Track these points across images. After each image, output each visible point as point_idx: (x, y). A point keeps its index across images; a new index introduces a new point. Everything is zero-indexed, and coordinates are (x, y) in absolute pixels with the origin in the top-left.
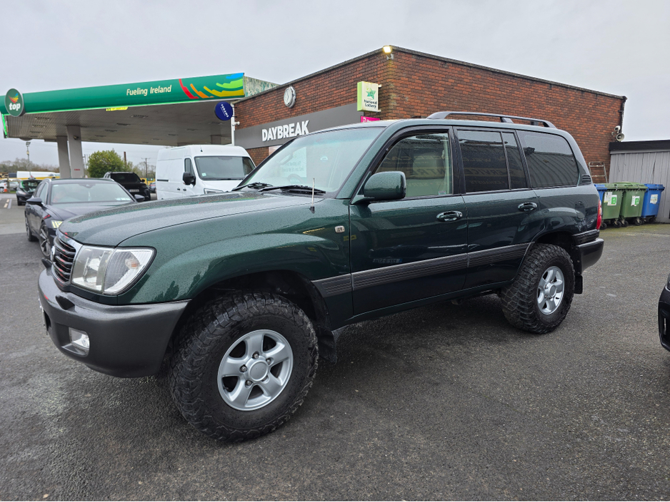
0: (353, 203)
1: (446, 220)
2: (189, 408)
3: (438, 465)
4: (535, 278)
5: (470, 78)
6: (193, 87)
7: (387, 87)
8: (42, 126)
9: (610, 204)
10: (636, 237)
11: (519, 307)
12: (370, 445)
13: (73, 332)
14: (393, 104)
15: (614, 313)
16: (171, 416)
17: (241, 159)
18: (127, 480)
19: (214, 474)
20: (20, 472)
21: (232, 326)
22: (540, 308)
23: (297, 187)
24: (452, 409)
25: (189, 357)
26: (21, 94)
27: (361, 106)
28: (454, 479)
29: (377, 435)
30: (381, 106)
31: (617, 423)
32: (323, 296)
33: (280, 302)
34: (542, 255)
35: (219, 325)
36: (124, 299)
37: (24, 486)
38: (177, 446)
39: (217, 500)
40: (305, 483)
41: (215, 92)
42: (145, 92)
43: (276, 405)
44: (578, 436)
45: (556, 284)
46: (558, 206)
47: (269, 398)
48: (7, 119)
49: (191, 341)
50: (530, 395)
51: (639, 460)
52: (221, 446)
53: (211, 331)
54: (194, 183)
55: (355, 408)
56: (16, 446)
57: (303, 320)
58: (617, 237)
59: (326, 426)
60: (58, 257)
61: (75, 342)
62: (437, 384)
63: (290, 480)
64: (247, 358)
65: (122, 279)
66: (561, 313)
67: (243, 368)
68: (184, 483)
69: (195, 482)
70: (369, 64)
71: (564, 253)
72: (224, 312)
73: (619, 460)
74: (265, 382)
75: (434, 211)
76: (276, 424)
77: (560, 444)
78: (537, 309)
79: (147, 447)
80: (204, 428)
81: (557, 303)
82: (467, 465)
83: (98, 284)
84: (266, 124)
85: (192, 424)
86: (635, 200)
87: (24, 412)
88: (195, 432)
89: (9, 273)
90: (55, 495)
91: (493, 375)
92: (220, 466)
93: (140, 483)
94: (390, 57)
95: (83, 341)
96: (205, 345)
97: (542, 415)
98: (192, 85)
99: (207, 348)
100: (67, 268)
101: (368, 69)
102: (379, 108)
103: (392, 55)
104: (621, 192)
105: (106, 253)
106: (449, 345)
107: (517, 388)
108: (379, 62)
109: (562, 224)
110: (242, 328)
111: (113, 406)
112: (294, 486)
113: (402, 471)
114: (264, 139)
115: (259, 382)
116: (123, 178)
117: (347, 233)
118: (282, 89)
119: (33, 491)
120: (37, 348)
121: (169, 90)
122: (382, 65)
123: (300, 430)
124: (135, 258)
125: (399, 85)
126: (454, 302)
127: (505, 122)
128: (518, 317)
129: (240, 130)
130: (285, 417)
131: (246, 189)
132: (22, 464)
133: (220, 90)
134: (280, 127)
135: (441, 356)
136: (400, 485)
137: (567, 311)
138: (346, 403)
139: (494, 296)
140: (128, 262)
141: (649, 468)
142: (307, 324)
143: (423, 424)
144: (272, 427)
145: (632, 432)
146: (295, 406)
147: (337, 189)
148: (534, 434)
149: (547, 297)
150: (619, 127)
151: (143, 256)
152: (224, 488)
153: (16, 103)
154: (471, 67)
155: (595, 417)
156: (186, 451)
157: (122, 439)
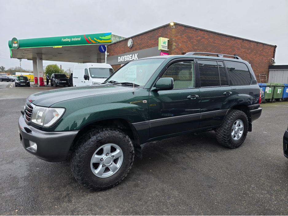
0: (151, 90)
1: (191, 98)
2: (78, 175)
3: (182, 204)
4: (230, 124)
5: (207, 36)
6: (89, 39)
7: (172, 40)
8: (26, 54)
9: (268, 92)
10: (279, 107)
11: (223, 137)
12: (154, 194)
13: (31, 142)
14: (174, 47)
15: (265, 140)
16: (71, 179)
17: (109, 69)
18: (51, 205)
19: (87, 204)
20: (7, 200)
21: (97, 142)
22: (233, 137)
23: (128, 83)
24: (191, 180)
25: (79, 154)
26: (18, 40)
27: (160, 48)
28: (189, 210)
29: (158, 190)
30: (169, 48)
31: (262, 189)
32: (137, 130)
33: (118, 132)
34: (234, 114)
35: (92, 141)
36: (52, 129)
37: (8, 206)
38: (73, 192)
39: (88, 215)
40: (125, 210)
41: (99, 41)
42: (69, 40)
43: (115, 176)
44: (244, 194)
45: (240, 127)
46: (241, 93)
47: (113, 173)
48: (12, 50)
49: (80, 147)
50: (225, 175)
51: (270, 205)
52: (91, 192)
53: (88, 143)
54: (89, 79)
55: (149, 178)
56: (6, 189)
57: (128, 140)
58: (270, 107)
59: (136, 185)
60: (26, 110)
61: (31, 146)
62: (185, 169)
63: (119, 208)
64: (104, 155)
65: (51, 121)
66: (242, 140)
67: (101, 160)
68: (74, 207)
69: (79, 207)
70: (164, 30)
71: (244, 114)
72: (94, 136)
73: (261, 205)
74: (111, 166)
75: (186, 94)
76: (115, 184)
77: (237, 197)
78: (231, 138)
79: (60, 192)
80: (84, 184)
81: (240, 135)
82: (195, 205)
83: (41, 122)
84: (120, 55)
85: (79, 182)
86: (279, 91)
87: (11, 175)
88: (81, 186)
89: (10, 116)
90: (21, 210)
91: (210, 166)
92: (90, 201)
93: (56, 207)
94: (173, 27)
95: (34, 146)
96: (86, 149)
97: (230, 184)
98: (89, 37)
99: (86, 150)
100: (30, 115)
101: (163, 32)
102: (168, 49)
103: (174, 27)
104: (273, 87)
105: (45, 110)
106: (192, 152)
107: (220, 172)
108: (168, 29)
109: (244, 101)
110: (102, 142)
111: (47, 174)
112: (120, 210)
113: (167, 206)
114: (119, 61)
115: (108, 166)
116: (60, 76)
117: (148, 103)
118: (127, 40)
119: (12, 208)
120: (18, 148)
121: (79, 39)
122: (170, 30)
123: (125, 187)
124: (57, 112)
125: (177, 39)
126: (195, 134)
127: (219, 57)
128: (222, 141)
129: (109, 57)
130: (119, 181)
131: (107, 83)
132: (8, 197)
133: (101, 40)
134: (126, 56)
135: (188, 157)
136: (165, 212)
137: (245, 139)
138: (146, 176)
139: (213, 131)
140: (54, 114)
141: (274, 209)
142: (130, 142)
143: (178, 186)
144: (113, 185)
145: (268, 193)
146: (123, 177)
147: (145, 84)
148: (225, 192)
149: (236, 133)
150: (273, 59)
151: (60, 112)
152: (91, 210)
153: (16, 44)
154: (208, 32)
155: (253, 186)
156: (76, 194)
157: (50, 188)
